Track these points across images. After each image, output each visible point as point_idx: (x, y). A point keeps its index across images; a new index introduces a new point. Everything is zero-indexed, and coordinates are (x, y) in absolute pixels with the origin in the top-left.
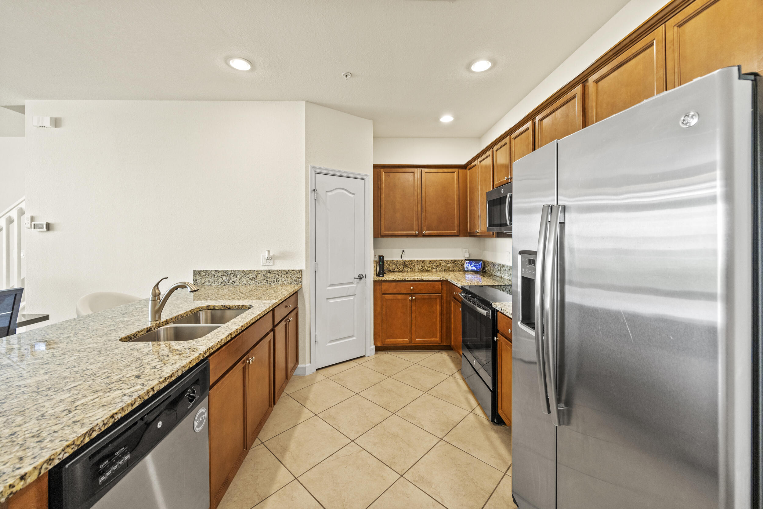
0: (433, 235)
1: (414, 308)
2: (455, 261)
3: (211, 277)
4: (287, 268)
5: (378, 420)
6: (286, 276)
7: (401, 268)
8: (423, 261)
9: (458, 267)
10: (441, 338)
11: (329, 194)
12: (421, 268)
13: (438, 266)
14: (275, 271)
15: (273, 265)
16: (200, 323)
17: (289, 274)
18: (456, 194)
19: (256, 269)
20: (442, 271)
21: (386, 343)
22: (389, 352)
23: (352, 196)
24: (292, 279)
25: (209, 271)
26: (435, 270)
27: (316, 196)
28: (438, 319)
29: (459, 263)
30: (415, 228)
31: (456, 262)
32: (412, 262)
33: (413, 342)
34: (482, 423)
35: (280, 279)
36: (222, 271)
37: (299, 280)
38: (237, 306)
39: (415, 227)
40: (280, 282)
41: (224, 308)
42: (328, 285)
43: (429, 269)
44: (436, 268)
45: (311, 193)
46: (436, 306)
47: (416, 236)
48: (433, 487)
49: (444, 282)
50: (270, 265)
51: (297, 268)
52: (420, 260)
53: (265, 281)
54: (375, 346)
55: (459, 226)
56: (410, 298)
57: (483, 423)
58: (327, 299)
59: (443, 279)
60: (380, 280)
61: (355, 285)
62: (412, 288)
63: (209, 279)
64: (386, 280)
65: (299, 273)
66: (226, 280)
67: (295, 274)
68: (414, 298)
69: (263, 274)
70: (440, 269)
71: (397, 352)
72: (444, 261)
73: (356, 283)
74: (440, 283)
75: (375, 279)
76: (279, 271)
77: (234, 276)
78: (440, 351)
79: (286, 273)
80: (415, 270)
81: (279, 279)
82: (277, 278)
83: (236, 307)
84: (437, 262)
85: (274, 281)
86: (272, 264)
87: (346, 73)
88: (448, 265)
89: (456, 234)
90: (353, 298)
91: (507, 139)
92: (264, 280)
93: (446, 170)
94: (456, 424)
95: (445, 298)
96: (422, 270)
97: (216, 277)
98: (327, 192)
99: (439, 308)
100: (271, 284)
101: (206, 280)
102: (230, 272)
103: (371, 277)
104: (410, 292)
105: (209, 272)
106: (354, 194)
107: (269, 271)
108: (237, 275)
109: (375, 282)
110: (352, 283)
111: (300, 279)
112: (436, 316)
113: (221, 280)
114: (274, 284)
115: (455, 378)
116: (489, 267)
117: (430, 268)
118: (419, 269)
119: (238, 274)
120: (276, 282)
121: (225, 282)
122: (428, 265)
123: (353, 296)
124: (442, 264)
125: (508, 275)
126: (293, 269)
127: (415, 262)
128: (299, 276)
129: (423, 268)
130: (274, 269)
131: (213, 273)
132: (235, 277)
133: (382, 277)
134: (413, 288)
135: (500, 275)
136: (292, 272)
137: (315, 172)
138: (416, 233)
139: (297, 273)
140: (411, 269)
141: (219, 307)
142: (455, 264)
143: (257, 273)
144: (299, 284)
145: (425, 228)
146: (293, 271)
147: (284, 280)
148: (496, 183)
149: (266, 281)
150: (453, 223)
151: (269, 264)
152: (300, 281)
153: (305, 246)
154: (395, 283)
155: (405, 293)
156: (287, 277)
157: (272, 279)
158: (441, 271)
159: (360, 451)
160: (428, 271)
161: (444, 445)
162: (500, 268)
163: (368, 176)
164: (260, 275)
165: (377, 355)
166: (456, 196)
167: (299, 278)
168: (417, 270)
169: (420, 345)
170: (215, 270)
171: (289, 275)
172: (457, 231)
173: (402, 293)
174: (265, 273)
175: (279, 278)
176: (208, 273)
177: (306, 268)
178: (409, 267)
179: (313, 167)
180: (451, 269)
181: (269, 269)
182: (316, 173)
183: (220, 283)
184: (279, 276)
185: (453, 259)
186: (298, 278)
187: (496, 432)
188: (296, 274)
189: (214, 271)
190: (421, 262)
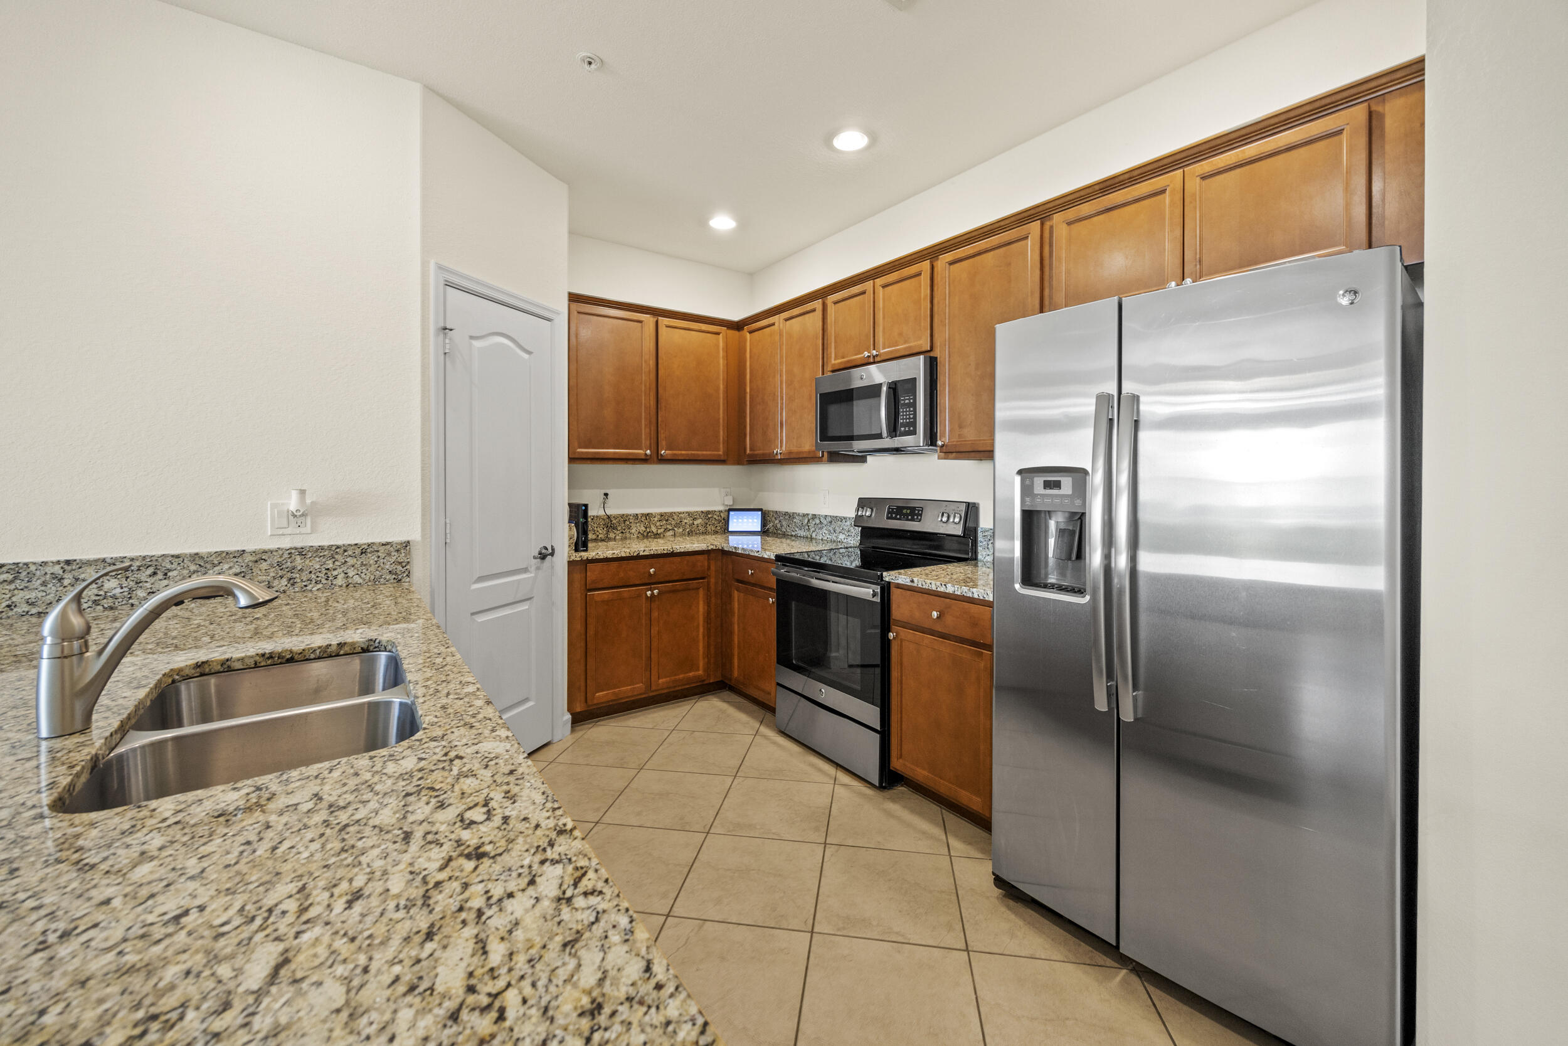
0: (680, 458)
1: (655, 614)
2: (708, 512)
3: (44, 584)
4: (363, 540)
5: (687, 855)
6: (359, 563)
7: (601, 532)
8: (648, 514)
9: (714, 524)
10: (707, 670)
11: (477, 344)
12: (644, 529)
13: (678, 525)
14: (322, 548)
15: (313, 530)
16: (180, 725)
17: (369, 555)
18: (721, 378)
19: (249, 547)
20: (684, 535)
21: (595, 702)
22: (599, 721)
23: (526, 356)
24: (380, 569)
25: (34, 564)
26: (671, 533)
27: (448, 346)
28: (701, 630)
29: (715, 516)
30: (643, 442)
31: (709, 516)
32: (624, 518)
33: (654, 688)
34: (863, 795)
35: (341, 570)
36: (96, 561)
37: (403, 570)
38: (319, 647)
39: (645, 440)
40: (340, 581)
41: (269, 662)
42: (475, 579)
43: (659, 531)
44: (673, 529)
45: (437, 335)
46: (698, 603)
47: (645, 460)
48: (875, 923)
49: (712, 555)
50: (300, 534)
51: (397, 537)
52: (643, 514)
53: (284, 582)
54: (571, 714)
55: (727, 442)
56: (649, 593)
57: (866, 795)
58: (473, 614)
59: (712, 547)
60: (585, 558)
61: (533, 575)
62: (652, 570)
63: (32, 595)
64: (597, 557)
65: (402, 551)
66: (118, 590)
67: (389, 554)
68: (656, 592)
69: (277, 559)
70: (681, 530)
71: (617, 717)
72: (689, 514)
73: (533, 568)
74: (706, 556)
75: (573, 558)
76: (338, 547)
77: (155, 573)
78: (701, 697)
79: (362, 553)
80: (632, 536)
81: (335, 573)
82: (328, 569)
83: (318, 652)
84: (675, 517)
85: (319, 579)
86: (308, 529)
87: (589, 55)
88: (696, 523)
89: (722, 458)
90: (527, 607)
91: (869, 285)
92: (281, 577)
93: (704, 327)
94: (828, 811)
95: (712, 586)
96: (645, 534)
97: (66, 582)
98: (472, 337)
99: (704, 609)
100: (309, 588)
101: (14, 599)
102: (138, 563)
103: (564, 552)
104: (648, 581)
105: (33, 568)
106: (529, 353)
107: (302, 552)
108: (170, 570)
109: (571, 564)
110: (525, 570)
111: (408, 567)
112: (698, 626)
113: (96, 591)
114: (320, 586)
115: (765, 737)
116: (777, 522)
117: (662, 530)
118: (639, 532)
119: (174, 566)
120: (324, 581)
121: (114, 597)
122: (658, 524)
123: (528, 602)
124: (685, 521)
125: (826, 532)
126: (384, 541)
127: (631, 517)
128: (402, 557)
129: (648, 530)
130: (316, 544)
131: (57, 569)
132: (160, 576)
133: (584, 551)
134: (655, 572)
135: (808, 533)
136: (382, 549)
137: (446, 281)
138: (646, 454)
139: (398, 551)
140: (622, 533)
141: (246, 660)
142: (709, 518)
143: (254, 559)
144: (403, 580)
145: (663, 443)
146: (383, 545)
147: (353, 573)
148: (833, 362)
149: (290, 579)
150: (717, 436)
151: (298, 531)
152: (407, 573)
153: (419, 477)
154: (615, 564)
155: (638, 583)
156: (362, 564)
157: (311, 572)
158: (682, 535)
159: (701, 927)
160: (657, 536)
161: (837, 851)
162: (806, 521)
163: (558, 313)
164: (264, 565)
165: (579, 734)
166: (721, 382)
167: (404, 564)
168: (636, 536)
169: (666, 691)
170: (63, 558)
171: (371, 559)
172: (724, 452)
173: (631, 584)
174: (286, 555)
175: (334, 570)
176: (24, 574)
177: (423, 536)
178: (619, 528)
179: (440, 268)
180: (702, 529)
181: (299, 545)
182: (448, 284)
183: (90, 603)
184: (337, 563)
185: (705, 509)
186: (400, 563)
187: (893, 800)
188: (393, 554)
189: (58, 562)
190: (644, 518)
